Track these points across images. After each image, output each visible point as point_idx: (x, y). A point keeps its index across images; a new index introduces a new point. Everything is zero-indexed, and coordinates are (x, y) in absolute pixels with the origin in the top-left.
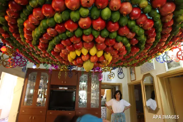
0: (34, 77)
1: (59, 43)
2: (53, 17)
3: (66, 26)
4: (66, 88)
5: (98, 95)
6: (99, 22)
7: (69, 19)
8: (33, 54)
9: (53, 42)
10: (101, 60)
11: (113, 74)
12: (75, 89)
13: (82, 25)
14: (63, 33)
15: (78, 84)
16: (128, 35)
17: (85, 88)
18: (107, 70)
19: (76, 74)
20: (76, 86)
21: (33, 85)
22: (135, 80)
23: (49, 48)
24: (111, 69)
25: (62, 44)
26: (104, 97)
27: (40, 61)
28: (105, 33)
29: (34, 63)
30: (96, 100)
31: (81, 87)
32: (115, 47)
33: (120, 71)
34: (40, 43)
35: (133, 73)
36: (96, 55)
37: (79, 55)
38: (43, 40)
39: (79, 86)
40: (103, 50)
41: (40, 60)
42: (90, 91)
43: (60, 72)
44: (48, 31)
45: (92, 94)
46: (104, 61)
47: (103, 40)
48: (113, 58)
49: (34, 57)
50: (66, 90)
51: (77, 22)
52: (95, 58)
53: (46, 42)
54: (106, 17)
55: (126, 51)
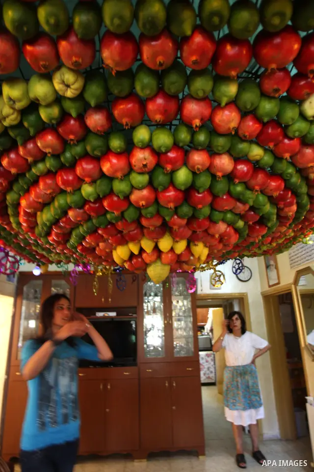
0: (36, 291)
1: (93, 232)
2: (80, 189)
3: (105, 204)
4: (113, 314)
5: (190, 325)
6: (171, 193)
7: (111, 193)
8: (34, 248)
9: (81, 230)
10: (184, 259)
11: (220, 276)
12: (134, 315)
13: (137, 202)
14: (101, 215)
15: (140, 302)
16: (234, 208)
17: (157, 310)
18: (206, 267)
19: (134, 281)
20: (136, 307)
21: (35, 311)
22: (278, 283)
23: (73, 240)
24: (214, 264)
25: (99, 234)
26: (208, 327)
27: (50, 259)
28: (186, 210)
29: (36, 264)
30: (186, 338)
31: (149, 309)
32: (211, 231)
33: (237, 267)
34: (53, 233)
35: (272, 265)
36: (172, 250)
37: (136, 252)
38: (61, 227)
39: (143, 305)
40: (188, 239)
41: (51, 256)
42: (171, 317)
43: (96, 279)
44: (71, 214)
45: (175, 324)
46: (192, 258)
47: (184, 222)
48: (209, 251)
49: (37, 252)
50: (112, 318)
51: (127, 198)
52: (170, 255)
53: (66, 231)
54: (182, 185)
55: (238, 236)
